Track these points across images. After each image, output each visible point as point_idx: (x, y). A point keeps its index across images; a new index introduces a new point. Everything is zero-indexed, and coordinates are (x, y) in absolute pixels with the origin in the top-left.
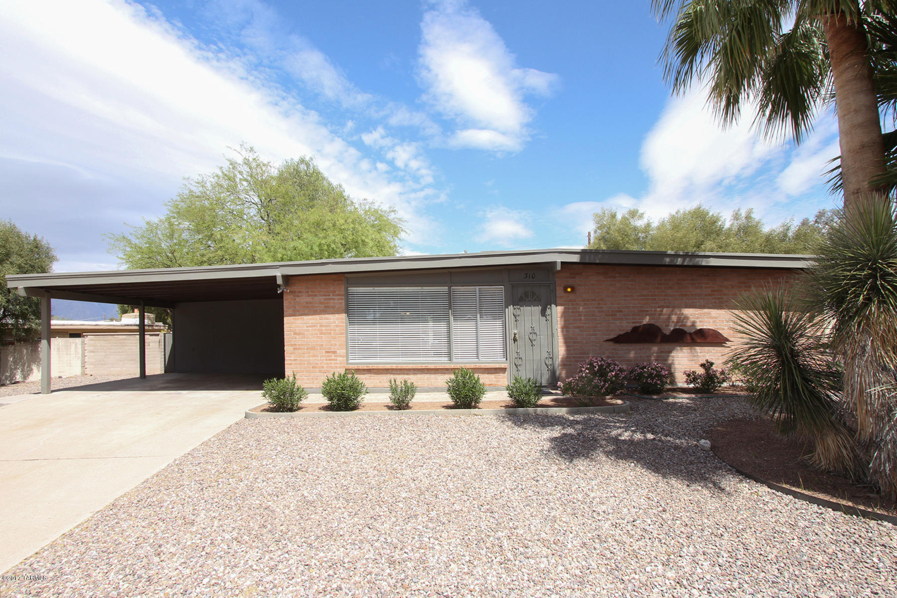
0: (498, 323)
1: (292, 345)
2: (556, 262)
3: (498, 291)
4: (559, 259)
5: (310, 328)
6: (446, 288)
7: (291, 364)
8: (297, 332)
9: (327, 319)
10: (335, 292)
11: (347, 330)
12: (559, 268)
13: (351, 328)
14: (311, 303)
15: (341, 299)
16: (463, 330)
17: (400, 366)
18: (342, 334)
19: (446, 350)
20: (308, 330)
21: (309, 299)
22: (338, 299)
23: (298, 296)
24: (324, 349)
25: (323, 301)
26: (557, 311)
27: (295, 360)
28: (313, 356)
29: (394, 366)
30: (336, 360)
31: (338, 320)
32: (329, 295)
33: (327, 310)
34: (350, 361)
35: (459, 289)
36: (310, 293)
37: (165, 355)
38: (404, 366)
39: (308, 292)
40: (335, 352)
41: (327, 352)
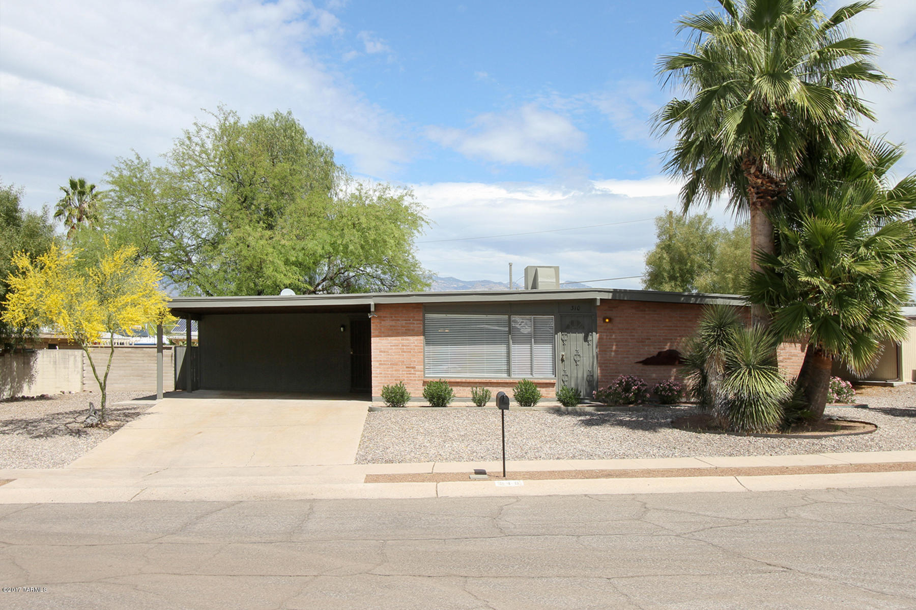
0: (548, 347)
1: (378, 361)
2: (596, 299)
3: (549, 320)
4: (599, 296)
5: (394, 347)
6: (506, 317)
7: (377, 377)
8: (382, 350)
9: (408, 340)
10: (414, 317)
11: (424, 349)
12: (598, 303)
13: (427, 348)
14: (394, 326)
15: (419, 324)
16: (520, 351)
17: (468, 380)
18: (420, 352)
19: (505, 367)
20: (391, 349)
21: (393, 323)
22: (417, 324)
23: (384, 320)
24: (405, 365)
25: (404, 325)
26: (595, 337)
27: (381, 373)
28: (396, 371)
29: (464, 380)
30: (415, 374)
31: (416, 342)
32: (410, 320)
33: (408, 332)
34: (426, 375)
35: (516, 318)
36: (394, 318)
37: (175, 370)
38: (472, 380)
39: (392, 317)
40: (414, 368)
41: (407, 367)
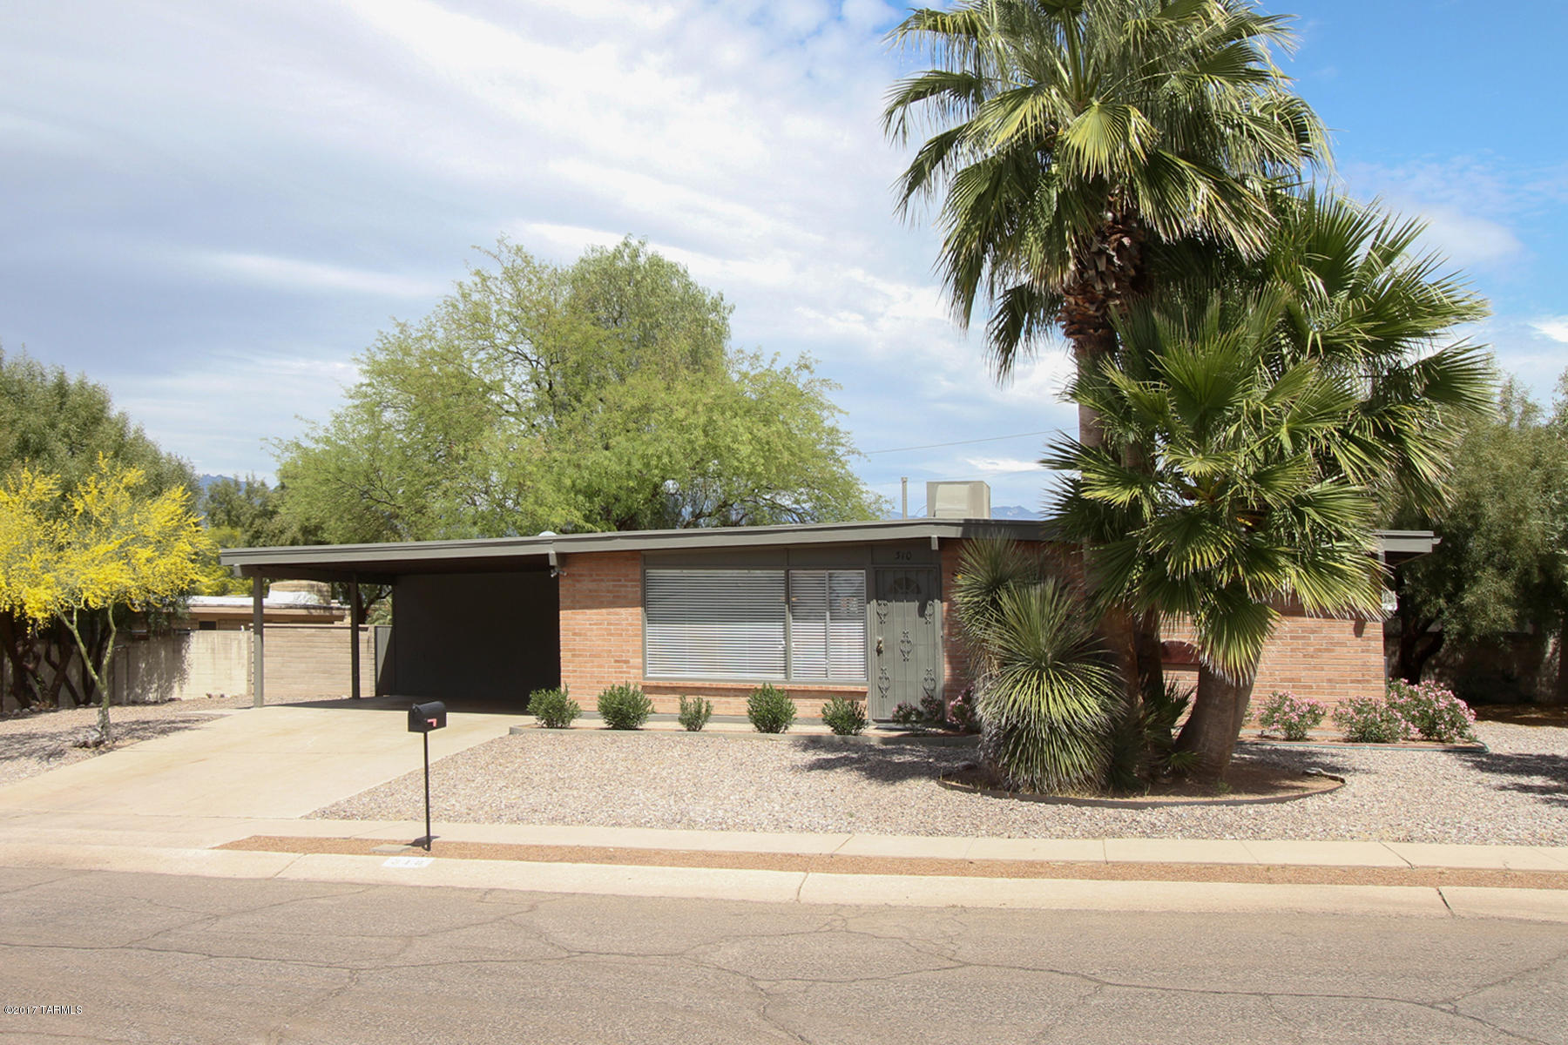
0: (857, 626)
1: (570, 650)
2: (930, 538)
3: (853, 579)
4: (935, 534)
5: (595, 627)
6: (782, 573)
7: (568, 677)
8: (577, 631)
9: (617, 614)
10: (627, 576)
11: (644, 631)
12: (935, 546)
13: (650, 629)
14: (596, 591)
15: (636, 586)
16: (806, 636)
17: (715, 685)
18: (636, 635)
19: (782, 664)
20: (592, 630)
21: (592, 586)
22: (632, 586)
23: (578, 581)
24: (613, 657)
25: (611, 588)
26: (939, 608)
27: (575, 671)
28: (599, 666)
29: (707, 684)
30: (629, 673)
31: (630, 616)
32: (620, 581)
33: (616, 601)
34: (649, 675)
35: (798, 574)
36: (595, 577)
37: (376, 664)
38: (722, 685)
39: (591, 576)
40: (627, 662)
41: (616, 661)
